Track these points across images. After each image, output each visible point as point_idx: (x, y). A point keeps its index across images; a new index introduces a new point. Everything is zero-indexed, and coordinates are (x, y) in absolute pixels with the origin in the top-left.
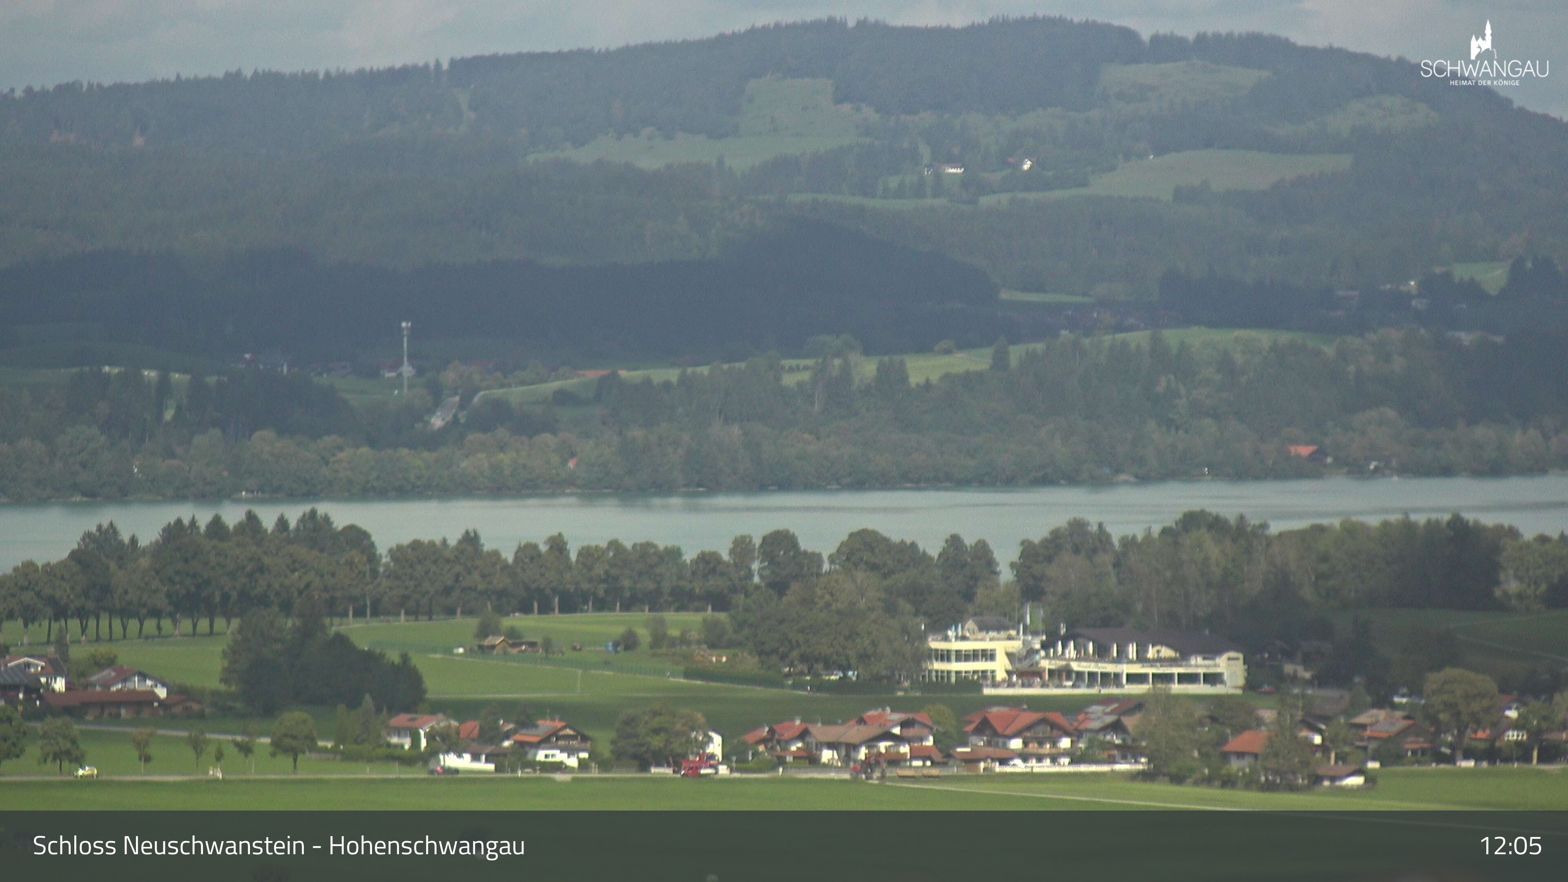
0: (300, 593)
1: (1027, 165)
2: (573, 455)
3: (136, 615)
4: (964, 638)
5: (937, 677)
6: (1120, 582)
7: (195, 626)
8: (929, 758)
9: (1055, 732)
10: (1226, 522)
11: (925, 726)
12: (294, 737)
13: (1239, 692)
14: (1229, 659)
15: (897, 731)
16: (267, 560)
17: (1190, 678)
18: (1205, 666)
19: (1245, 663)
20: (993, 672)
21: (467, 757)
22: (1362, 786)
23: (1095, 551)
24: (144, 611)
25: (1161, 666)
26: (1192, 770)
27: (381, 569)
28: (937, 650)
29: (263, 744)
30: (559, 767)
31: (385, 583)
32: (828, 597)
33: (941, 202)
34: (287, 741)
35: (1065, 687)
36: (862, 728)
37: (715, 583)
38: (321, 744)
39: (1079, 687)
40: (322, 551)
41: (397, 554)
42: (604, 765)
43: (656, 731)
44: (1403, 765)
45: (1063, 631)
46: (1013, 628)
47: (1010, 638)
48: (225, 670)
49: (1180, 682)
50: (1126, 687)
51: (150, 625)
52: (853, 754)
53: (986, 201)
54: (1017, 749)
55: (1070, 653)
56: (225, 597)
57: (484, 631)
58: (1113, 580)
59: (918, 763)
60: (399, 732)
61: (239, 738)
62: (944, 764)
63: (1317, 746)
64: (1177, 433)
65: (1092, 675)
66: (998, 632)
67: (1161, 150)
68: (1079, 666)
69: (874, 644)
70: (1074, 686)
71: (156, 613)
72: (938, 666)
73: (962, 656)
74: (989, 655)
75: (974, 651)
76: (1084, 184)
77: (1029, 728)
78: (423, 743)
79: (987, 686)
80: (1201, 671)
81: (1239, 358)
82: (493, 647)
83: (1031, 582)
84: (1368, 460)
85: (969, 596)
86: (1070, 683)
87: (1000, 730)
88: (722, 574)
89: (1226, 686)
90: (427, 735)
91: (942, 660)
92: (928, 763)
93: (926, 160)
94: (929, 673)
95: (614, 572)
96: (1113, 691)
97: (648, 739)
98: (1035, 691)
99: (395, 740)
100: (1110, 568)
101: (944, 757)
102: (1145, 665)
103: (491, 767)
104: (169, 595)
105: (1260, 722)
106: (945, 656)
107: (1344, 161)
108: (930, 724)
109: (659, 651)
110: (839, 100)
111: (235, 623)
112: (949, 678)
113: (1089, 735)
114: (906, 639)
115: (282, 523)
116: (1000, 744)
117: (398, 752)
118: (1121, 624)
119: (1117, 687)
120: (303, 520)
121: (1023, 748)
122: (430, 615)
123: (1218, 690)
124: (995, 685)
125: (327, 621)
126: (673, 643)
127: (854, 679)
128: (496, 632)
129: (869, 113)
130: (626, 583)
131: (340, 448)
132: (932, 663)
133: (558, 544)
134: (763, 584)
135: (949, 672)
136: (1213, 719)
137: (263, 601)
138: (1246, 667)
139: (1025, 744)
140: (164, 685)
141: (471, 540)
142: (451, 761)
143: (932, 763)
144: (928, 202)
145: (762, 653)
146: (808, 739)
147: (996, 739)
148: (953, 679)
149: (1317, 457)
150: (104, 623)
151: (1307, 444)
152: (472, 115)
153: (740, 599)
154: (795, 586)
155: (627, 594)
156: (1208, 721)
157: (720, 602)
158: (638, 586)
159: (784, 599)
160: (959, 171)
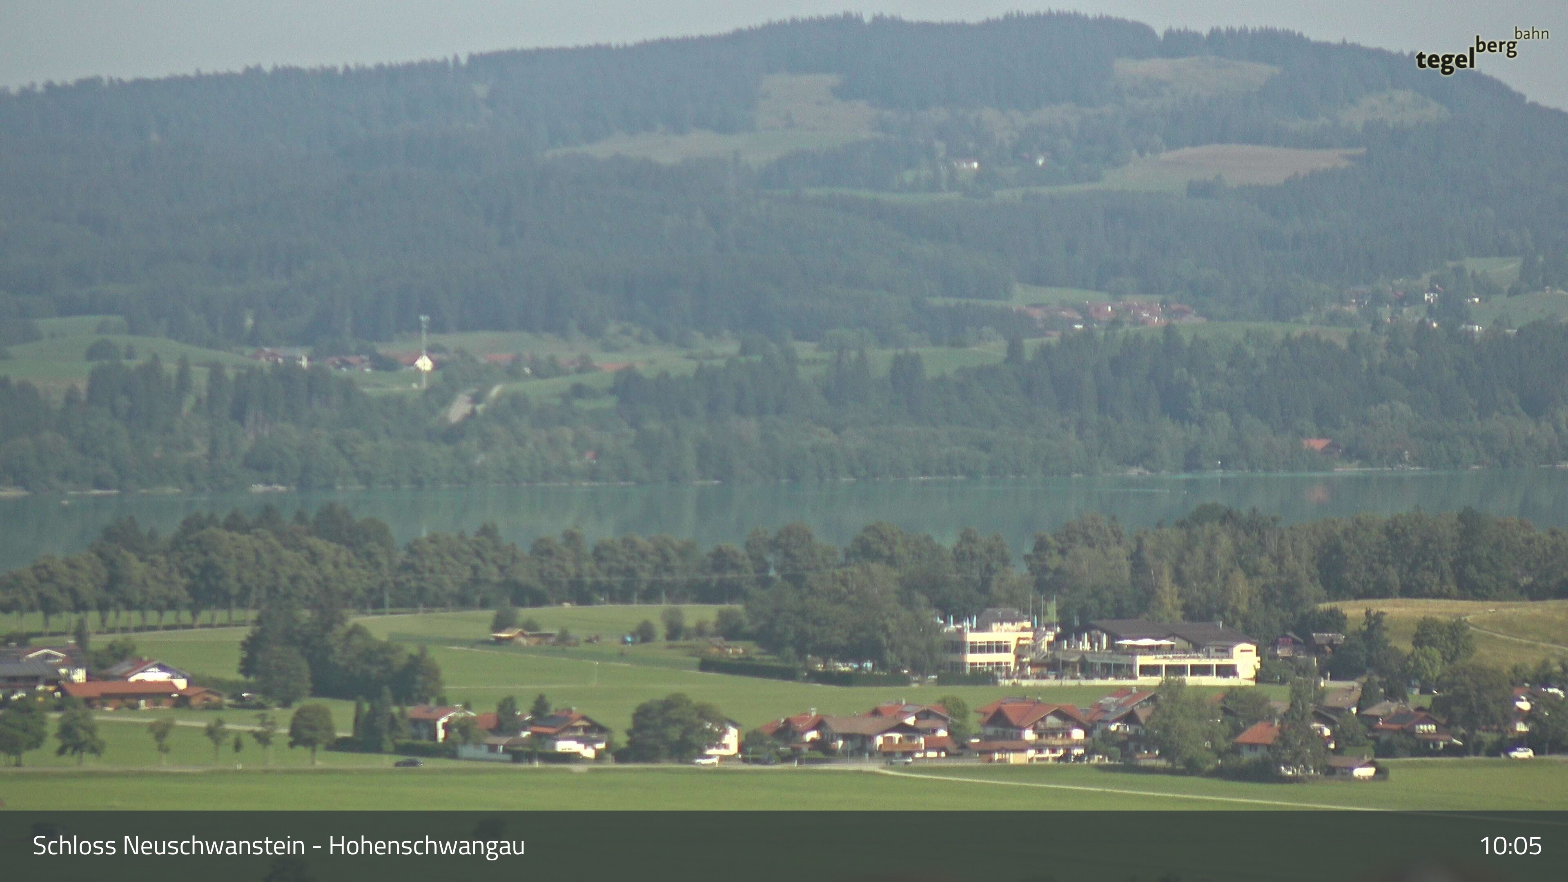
0: (318, 584)
1: (1041, 161)
2: (589, 447)
3: (153, 606)
4: (979, 630)
5: (952, 669)
6: (1133, 575)
7: (213, 616)
8: (944, 749)
9: (1069, 724)
10: (1239, 514)
11: (939, 717)
12: (311, 729)
13: (1251, 683)
14: (1242, 651)
15: (910, 721)
17: (1204, 670)
18: (1217, 658)
19: (1257, 655)
20: (1006, 663)
22: (1373, 776)
23: (1108, 544)
24: (163, 604)
25: (1174, 657)
26: (1205, 762)
28: (952, 642)
29: (282, 734)
30: (575, 757)
32: (843, 590)
33: (955, 196)
34: (306, 732)
35: (1078, 678)
36: (877, 719)
37: (732, 575)
38: (339, 734)
39: (1092, 678)
40: (339, 544)
41: (415, 547)
42: (621, 758)
43: (671, 723)
45: (1077, 623)
46: (1027, 619)
47: (1023, 629)
48: (244, 661)
49: (1192, 674)
50: (1140, 678)
51: (169, 615)
52: (868, 745)
53: (1001, 195)
54: (1030, 740)
55: (1083, 644)
56: (244, 589)
57: (499, 625)
58: (1127, 571)
59: (932, 754)
60: (416, 723)
61: (257, 729)
62: (958, 755)
63: (1329, 737)
64: (1190, 426)
65: (1105, 666)
66: (1013, 624)
67: (1173, 145)
69: (889, 636)
70: (1086, 678)
71: (174, 605)
72: (953, 657)
73: (976, 648)
74: (1001, 647)
75: (988, 642)
76: (1095, 177)
77: (1043, 719)
78: (441, 734)
79: (1001, 678)
80: (1214, 662)
81: (1250, 350)
82: (510, 639)
83: (1046, 576)
84: (1381, 454)
85: (984, 588)
86: (1084, 675)
87: (1013, 719)
88: (738, 567)
89: (1238, 677)
90: (445, 726)
91: (957, 651)
92: (943, 754)
93: (941, 155)
94: (943, 664)
95: (632, 564)
96: (1127, 682)
97: (664, 730)
98: (1050, 682)
99: (412, 731)
100: (1125, 561)
101: (959, 748)
102: (1158, 656)
103: (508, 758)
104: (187, 588)
105: (1272, 713)
106: (960, 647)
108: (945, 715)
109: (676, 643)
111: (252, 615)
112: (963, 669)
113: (1102, 726)
114: (922, 631)
115: (301, 517)
116: (1014, 735)
118: (1135, 617)
119: (1131, 678)
121: (1036, 739)
123: (1231, 681)
124: (1008, 676)
125: (345, 612)
126: (688, 635)
127: (870, 670)
128: (513, 625)
130: (643, 575)
131: (359, 441)
132: (946, 655)
133: (573, 538)
134: (780, 577)
135: (964, 664)
136: (1226, 710)
138: (1259, 659)
139: (1039, 735)
140: (182, 675)
141: (488, 531)
143: (947, 754)
144: (944, 196)
146: (823, 729)
147: (1010, 730)
148: (969, 672)
149: (1330, 450)
150: (122, 615)
151: (1321, 436)
152: (490, 110)
153: (755, 590)
154: (812, 578)
155: (645, 586)
156: (1221, 712)
158: (657, 578)
160: (976, 166)
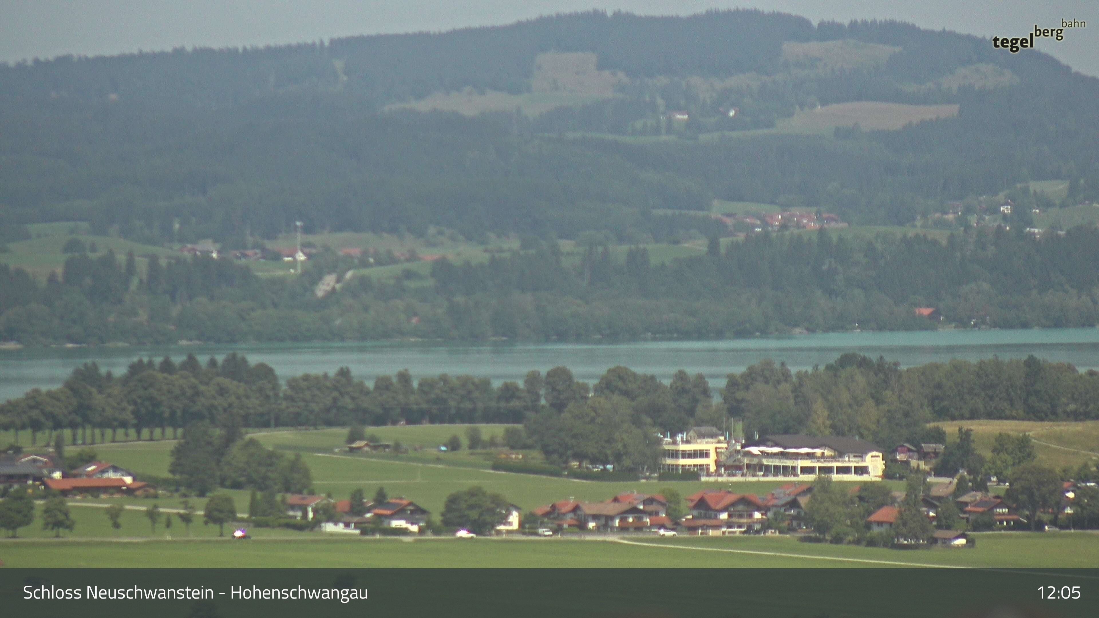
0: (225, 410)
1: (732, 113)
2: (415, 314)
3: (109, 426)
4: (688, 442)
5: (669, 469)
6: (796, 403)
7: (151, 433)
8: (663, 525)
9: (752, 509)
10: (871, 361)
11: (661, 503)
12: (221, 511)
13: (879, 479)
14: (872, 457)
15: (641, 507)
16: (202, 388)
17: (846, 470)
18: (855, 461)
19: (883, 459)
20: (708, 465)
21: (341, 525)
22: (965, 545)
23: (779, 382)
24: (116, 423)
25: (825, 461)
26: (846, 534)
27: (281, 395)
28: (669, 450)
29: (200, 515)
30: (404, 532)
31: (284, 404)
32: (593, 414)
33: (671, 138)
34: (216, 514)
35: (758, 476)
36: (617, 505)
37: (515, 404)
38: (239, 515)
39: (767, 476)
40: (240, 381)
41: (293, 383)
42: (437, 531)
43: (471, 507)
44: (993, 530)
45: (757, 437)
46: (722, 435)
47: (719, 442)
48: (173, 464)
49: (837, 473)
50: (801, 476)
51: (120, 432)
52: (610, 523)
53: (704, 138)
54: (724, 519)
56: (173, 414)
57: (352, 438)
58: (792, 401)
60: (293, 507)
61: (182, 511)
62: (673, 530)
63: (933, 517)
64: (836, 299)
65: (776, 467)
66: (712, 438)
67: (824, 102)
68: (768, 462)
69: (625, 446)
70: (763, 476)
71: (124, 425)
72: (669, 461)
73: (686, 455)
74: (704, 454)
75: (694, 451)
76: (770, 125)
77: (733, 504)
78: (311, 515)
79: (703, 475)
80: (853, 465)
81: (879, 246)
82: (359, 448)
83: (735, 404)
84: (970, 319)
85: (691, 412)
86: (762, 473)
87: (712, 505)
88: (519, 398)
89: (870, 475)
90: (313, 510)
91: (673, 457)
93: (662, 109)
94: (663, 466)
95: (445, 396)
96: (791, 478)
97: (467, 512)
98: (738, 479)
99: (291, 513)
100: (790, 393)
101: (673, 525)
102: (813, 460)
103: (357, 532)
104: (133, 412)
105: (894, 500)
106: (674, 454)
107: (953, 109)
108: (665, 502)
109: (475, 451)
110: (601, 67)
111: (180, 431)
112: (677, 469)
113: (774, 510)
114: (647, 442)
115: (213, 363)
116: (713, 516)
117: (292, 521)
118: (797, 433)
119: (794, 476)
120: (227, 361)
121: (728, 519)
122: (315, 425)
123: (865, 478)
124: (709, 475)
125: (243, 430)
126: (484, 445)
127: (611, 470)
128: (362, 438)
129: (621, 76)
130: (452, 404)
131: (253, 310)
132: (665, 460)
133: (404, 378)
134: (548, 405)
135: (677, 466)
136: (861, 499)
137: (198, 416)
138: (884, 462)
139: (730, 516)
140: (129, 474)
141: (344, 373)
142: (329, 527)
144: (664, 138)
145: (547, 452)
146: (578, 512)
147: (710, 513)
148: (680, 471)
149: (934, 316)
150: (88, 432)
151: (928, 306)
152: (345, 78)
153: (531, 415)
154: (571, 406)
155: (453, 411)
156: (858, 500)
157: (515, 416)
158: (462, 406)
159: (562, 415)
160: (686, 117)
